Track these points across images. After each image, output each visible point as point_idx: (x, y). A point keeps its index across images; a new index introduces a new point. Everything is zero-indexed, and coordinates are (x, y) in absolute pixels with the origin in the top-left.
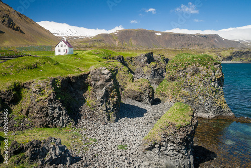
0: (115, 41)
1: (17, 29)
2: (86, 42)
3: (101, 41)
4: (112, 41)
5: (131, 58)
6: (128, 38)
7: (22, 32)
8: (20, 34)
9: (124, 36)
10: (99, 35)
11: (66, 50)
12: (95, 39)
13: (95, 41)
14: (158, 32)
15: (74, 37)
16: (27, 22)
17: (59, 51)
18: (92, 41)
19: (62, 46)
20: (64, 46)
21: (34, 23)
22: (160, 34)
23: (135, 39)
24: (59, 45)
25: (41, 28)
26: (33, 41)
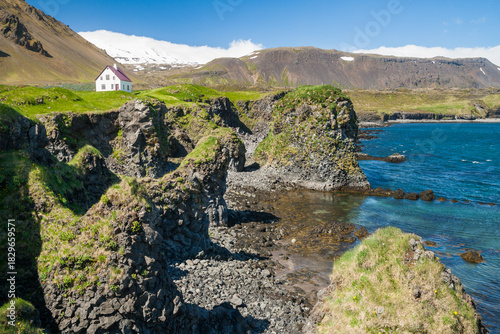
0: (251, 74)
1: (37, 48)
2: (186, 76)
3: (219, 74)
4: (245, 73)
5: (247, 103)
6: (279, 68)
7: (47, 55)
8: (43, 58)
9: (272, 61)
10: (215, 61)
11: (117, 85)
12: (205, 70)
13: (207, 73)
14: (348, 55)
15: (162, 65)
16: (57, 33)
17: (104, 87)
18: (200, 74)
19: (108, 78)
20: (111, 78)
21: (73, 35)
22: (351, 59)
23: (295, 69)
24: (104, 75)
25: (89, 45)
26: (69, 74)
